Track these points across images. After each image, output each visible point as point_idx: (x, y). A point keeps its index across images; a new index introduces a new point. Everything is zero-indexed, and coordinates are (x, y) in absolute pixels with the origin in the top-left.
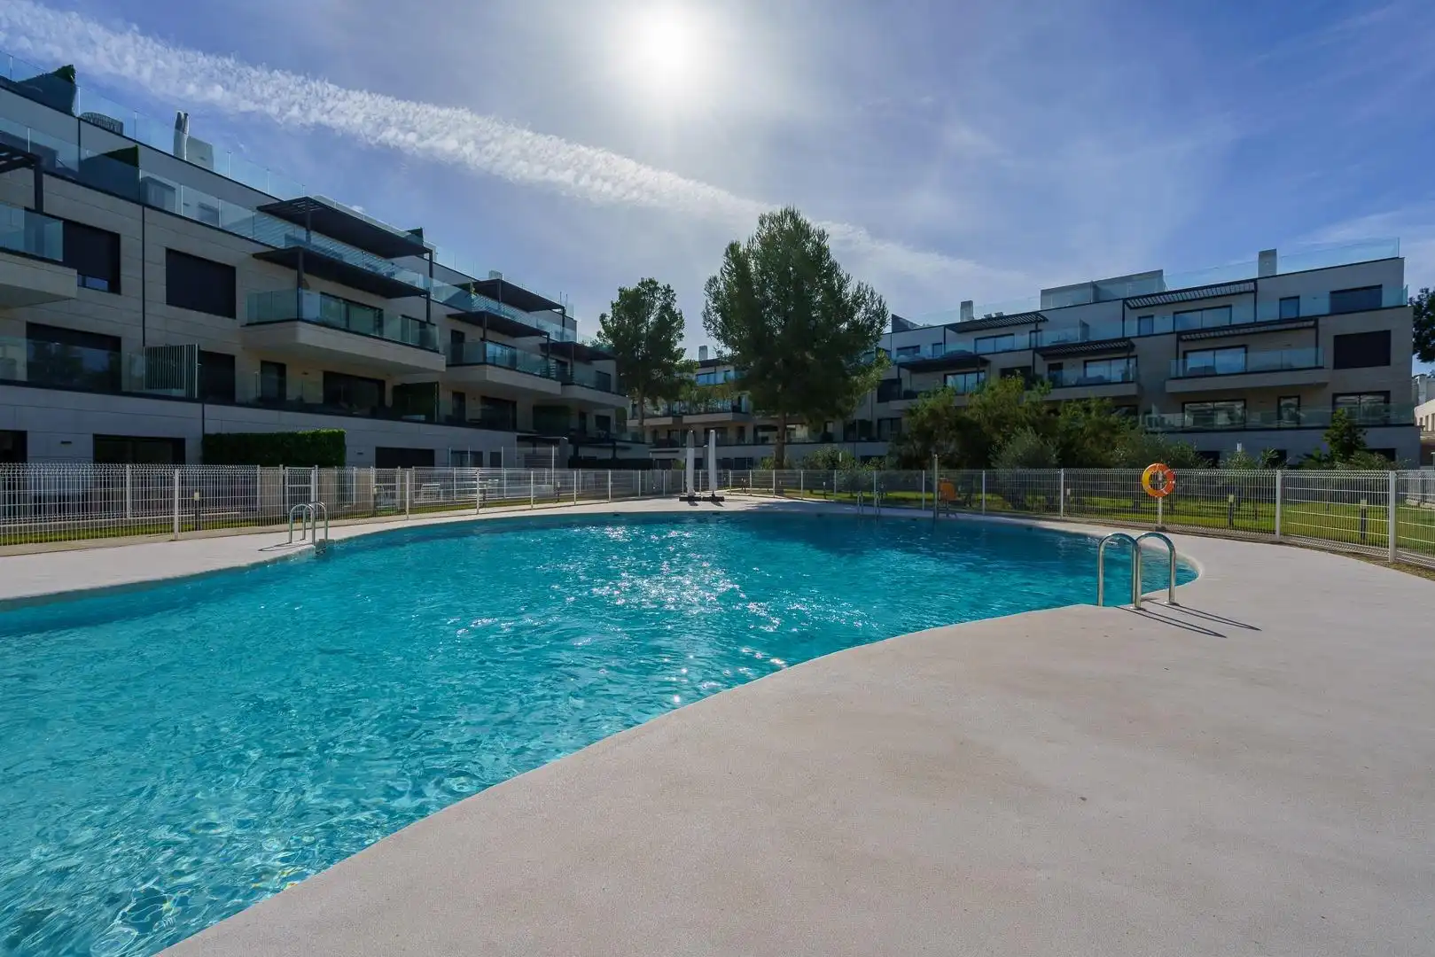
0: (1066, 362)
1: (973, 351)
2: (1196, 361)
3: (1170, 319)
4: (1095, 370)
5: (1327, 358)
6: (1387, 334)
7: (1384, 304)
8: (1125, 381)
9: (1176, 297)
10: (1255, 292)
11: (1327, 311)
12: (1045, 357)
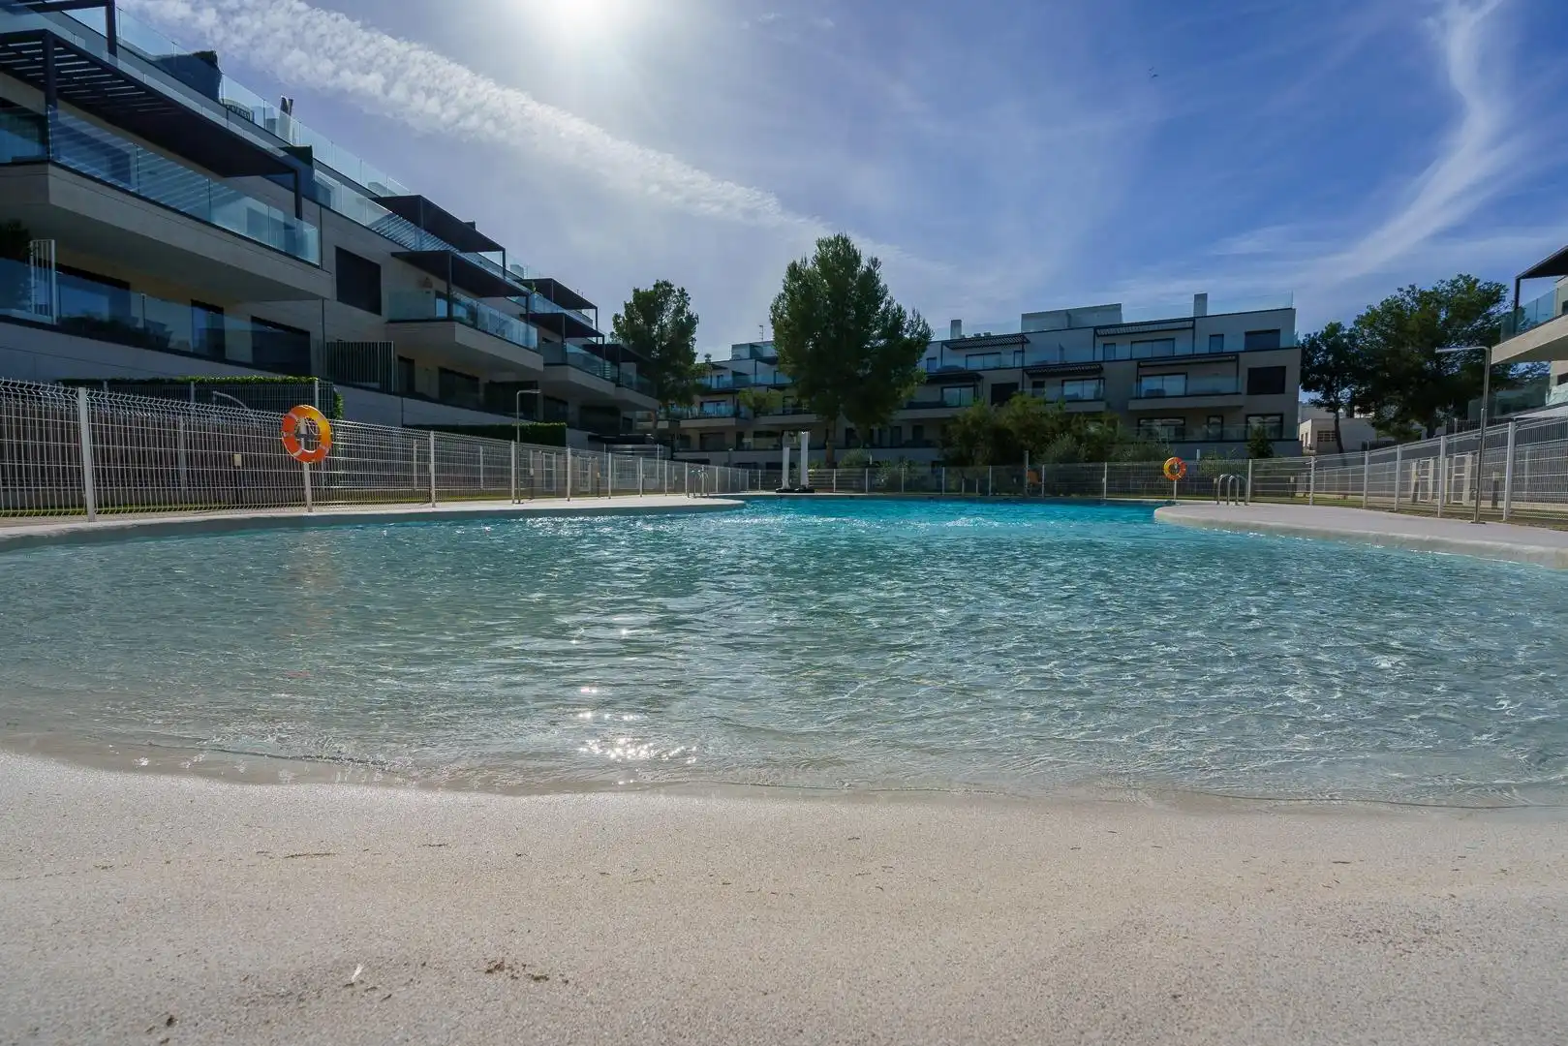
0: (1048, 381)
1: (964, 366)
2: (1150, 384)
3: (1128, 347)
4: (1071, 389)
5: (1243, 387)
6: (1283, 369)
7: (1282, 345)
8: (1097, 400)
9: (1130, 329)
10: (1193, 328)
11: (1242, 349)
12: (1031, 376)
